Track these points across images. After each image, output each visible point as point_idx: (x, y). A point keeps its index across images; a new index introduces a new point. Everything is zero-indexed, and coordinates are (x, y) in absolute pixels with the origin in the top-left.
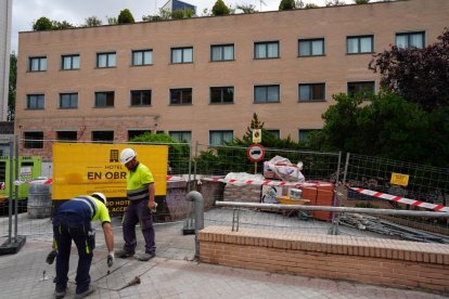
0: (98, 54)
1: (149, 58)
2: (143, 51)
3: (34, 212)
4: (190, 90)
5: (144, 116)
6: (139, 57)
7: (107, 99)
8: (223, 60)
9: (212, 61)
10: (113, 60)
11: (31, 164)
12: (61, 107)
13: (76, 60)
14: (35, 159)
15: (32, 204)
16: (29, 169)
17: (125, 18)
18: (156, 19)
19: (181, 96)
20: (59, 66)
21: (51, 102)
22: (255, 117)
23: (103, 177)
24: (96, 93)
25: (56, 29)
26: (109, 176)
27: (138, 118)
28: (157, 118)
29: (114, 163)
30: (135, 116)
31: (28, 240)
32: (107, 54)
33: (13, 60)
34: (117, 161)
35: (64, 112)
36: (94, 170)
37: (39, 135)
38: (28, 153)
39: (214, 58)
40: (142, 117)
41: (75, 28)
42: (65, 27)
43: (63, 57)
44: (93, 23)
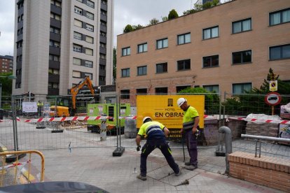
0: (157, 41)
1: (188, 38)
2: (184, 35)
3: (127, 135)
4: (217, 56)
5: (186, 76)
6: (182, 38)
7: (163, 67)
8: (242, 32)
9: (233, 33)
10: (166, 43)
11: (125, 108)
12: (138, 75)
13: (145, 46)
14: (127, 105)
15: (126, 130)
16: (124, 110)
17: (173, 15)
18: (192, 12)
19: (211, 61)
20: (136, 51)
21: (133, 72)
22: (271, 71)
23: (164, 116)
24: (157, 65)
25: (135, 30)
26: (168, 115)
27: (183, 78)
28: (194, 77)
29: (170, 107)
30: (181, 77)
31: (126, 150)
32: (162, 40)
33: (115, 51)
34: (172, 106)
35: (140, 77)
36: (159, 111)
37: (128, 91)
38: (123, 101)
39: (235, 32)
40: (185, 78)
41: (144, 28)
42: (139, 28)
43: (139, 45)
44: (154, 23)
